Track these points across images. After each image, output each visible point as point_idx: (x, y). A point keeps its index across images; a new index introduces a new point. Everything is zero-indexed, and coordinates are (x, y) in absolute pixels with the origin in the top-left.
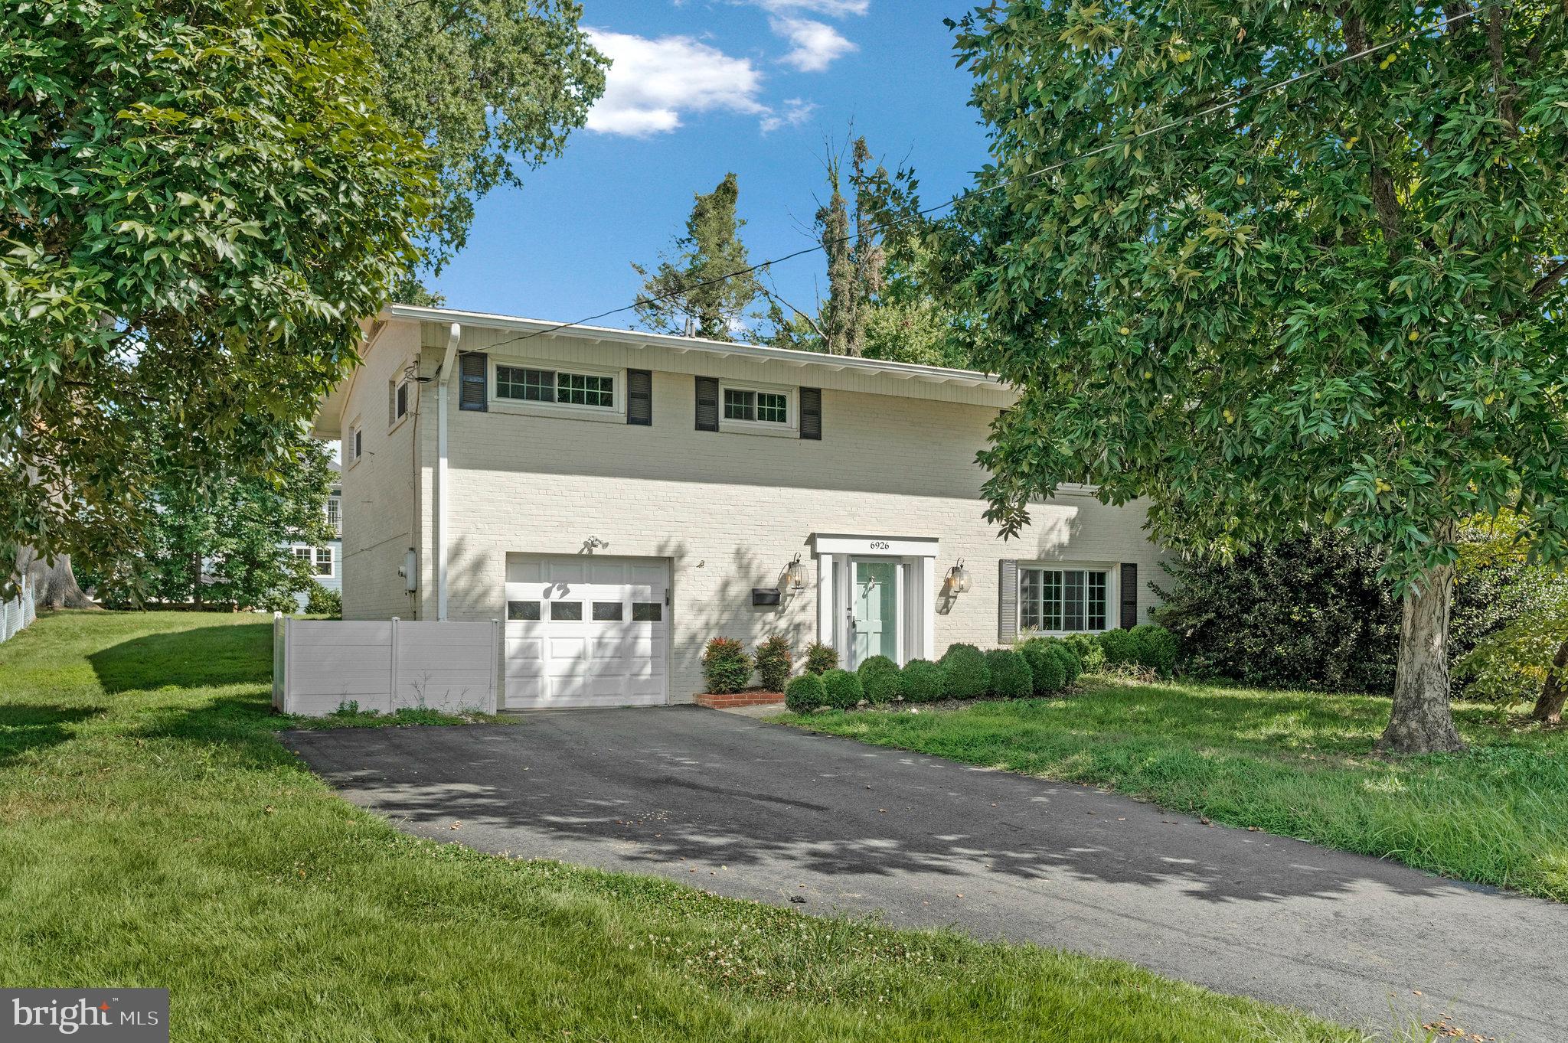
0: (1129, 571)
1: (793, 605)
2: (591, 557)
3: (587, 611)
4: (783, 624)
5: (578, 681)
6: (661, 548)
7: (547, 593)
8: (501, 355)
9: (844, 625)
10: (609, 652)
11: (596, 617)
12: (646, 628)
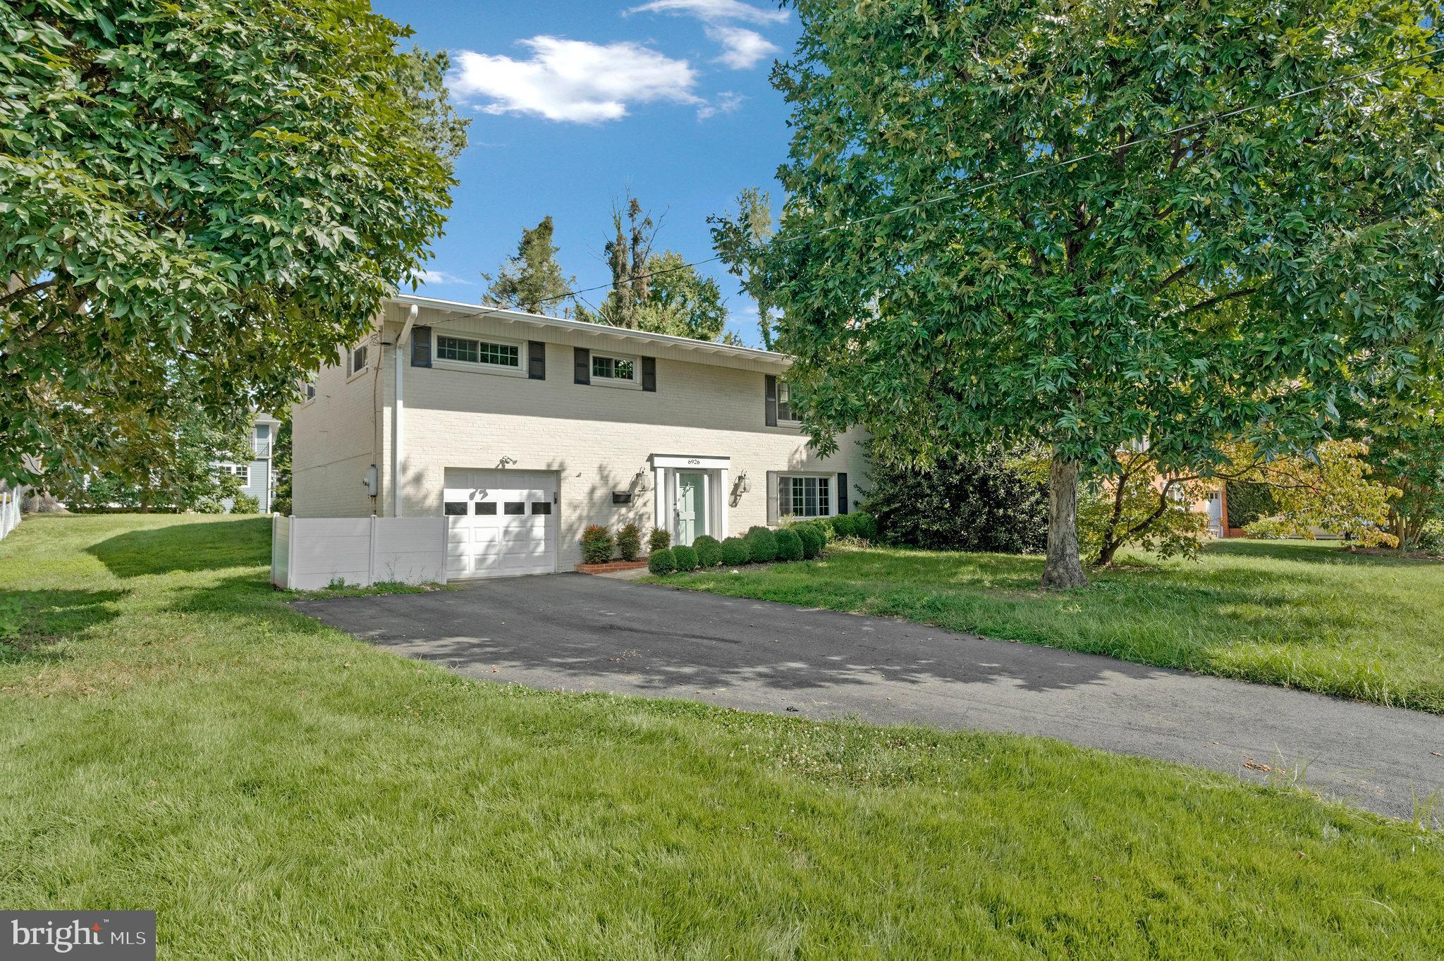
0: (842, 478)
1: (639, 502)
2: (504, 471)
3: (500, 509)
4: (631, 515)
5: (491, 558)
6: (549, 465)
7: (472, 497)
8: (441, 329)
9: (672, 515)
10: (512, 537)
11: (507, 512)
12: (540, 520)
